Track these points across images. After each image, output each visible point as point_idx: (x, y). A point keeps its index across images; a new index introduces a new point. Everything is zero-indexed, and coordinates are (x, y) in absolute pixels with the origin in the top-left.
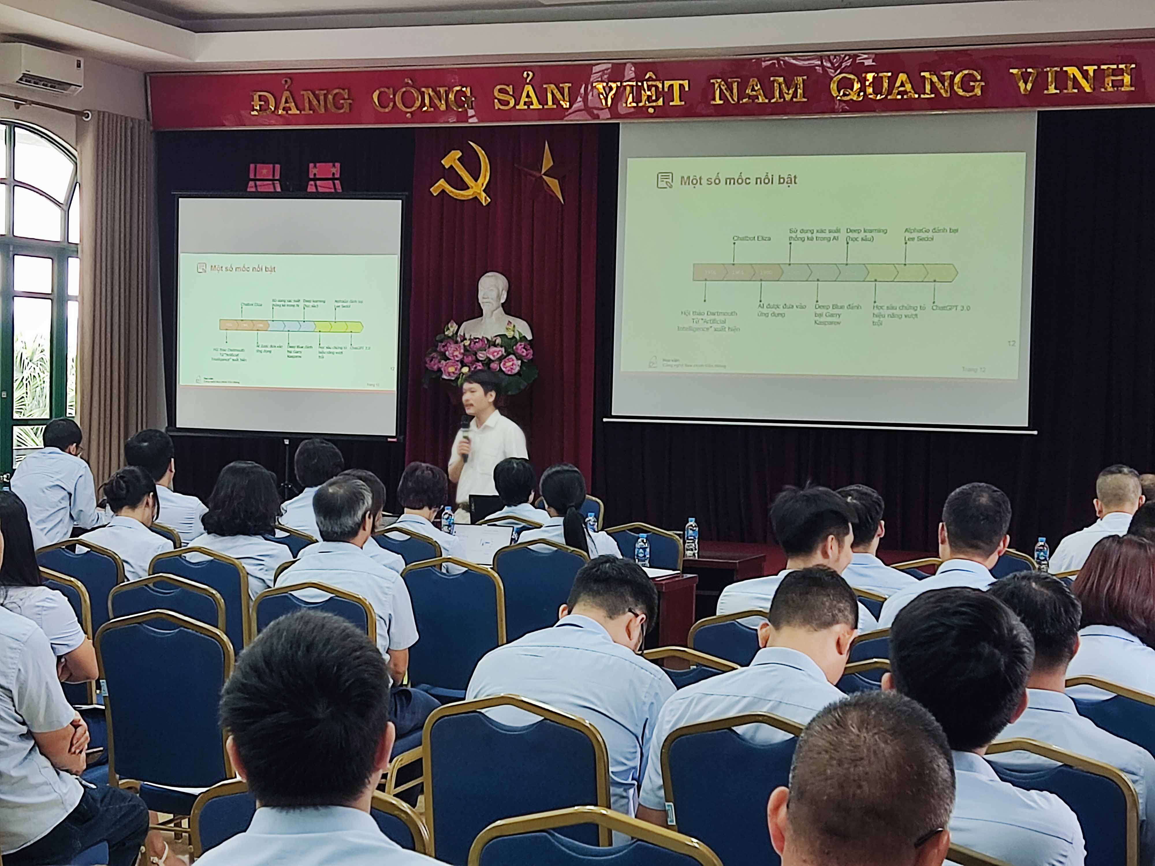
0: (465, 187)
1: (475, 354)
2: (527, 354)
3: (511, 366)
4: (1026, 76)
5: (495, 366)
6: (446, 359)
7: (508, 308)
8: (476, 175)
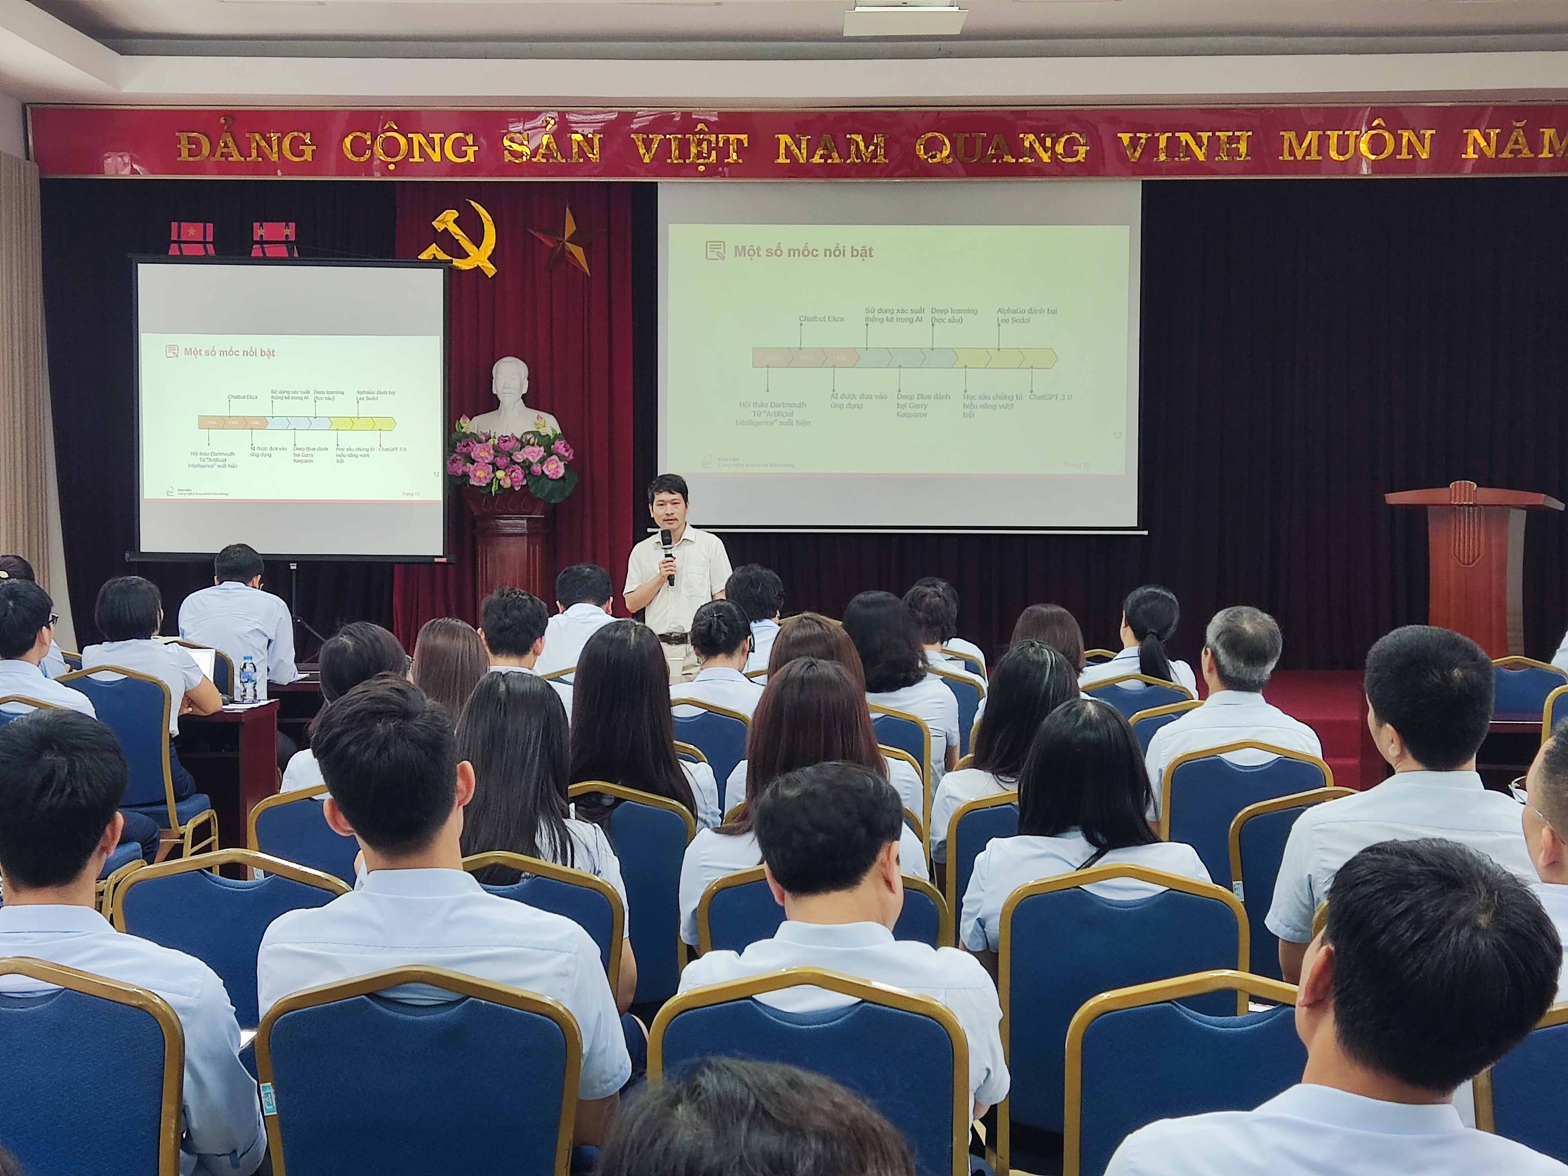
0: (465, 255)
1: (510, 454)
2: (569, 454)
3: (555, 468)
4: (1134, 141)
5: (537, 469)
6: (473, 462)
7: (531, 400)
8: (477, 240)
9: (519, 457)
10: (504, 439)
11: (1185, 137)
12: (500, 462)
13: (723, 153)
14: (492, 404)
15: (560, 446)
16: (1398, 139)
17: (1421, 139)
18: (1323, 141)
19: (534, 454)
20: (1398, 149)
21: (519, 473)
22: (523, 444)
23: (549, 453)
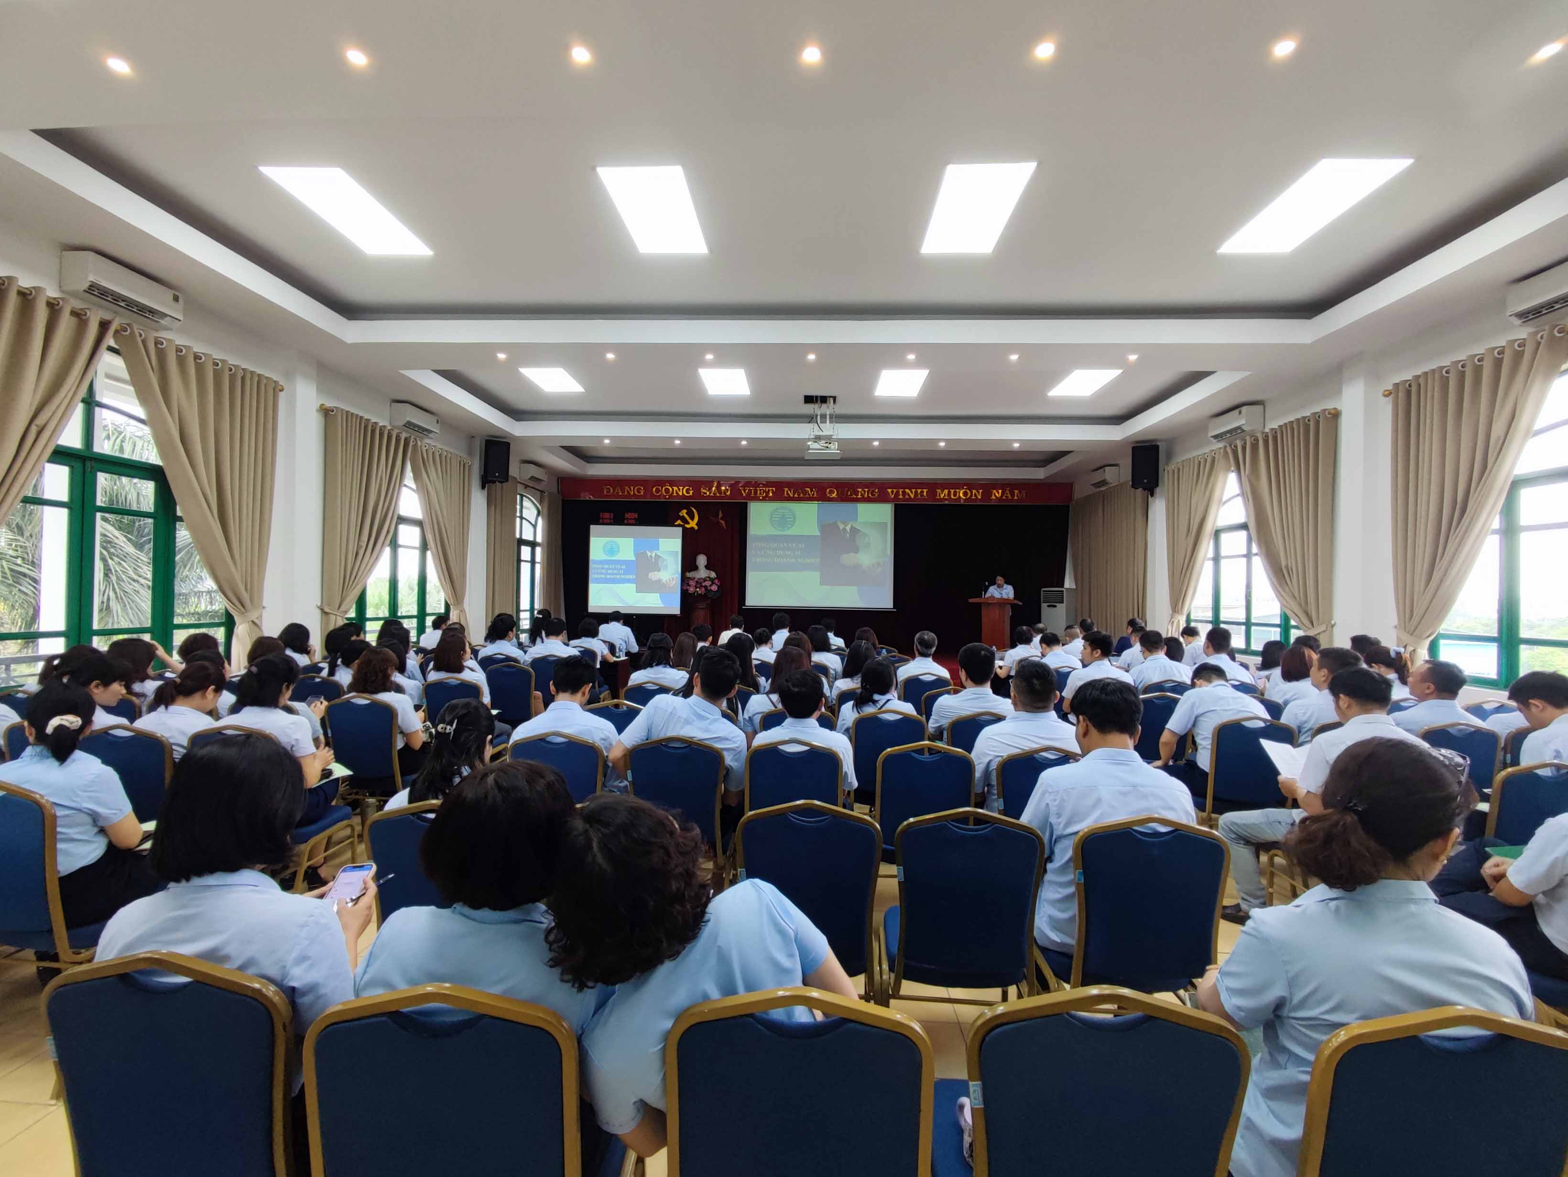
0: (688, 523)
1: (701, 583)
2: (719, 584)
3: (714, 588)
4: (892, 492)
5: (709, 588)
6: (690, 586)
7: (707, 567)
8: (692, 519)
9: (704, 584)
10: (699, 579)
11: (907, 491)
12: (698, 586)
13: (768, 493)
14: (696, 568)
15: (716, 581)
16: (972, 493)
17: (978, 492)
18: (949, 493)
19: (708, 583)
20: (971, 495)
21: (703, 589)
22: (705, 580)
23: (713, 583)
